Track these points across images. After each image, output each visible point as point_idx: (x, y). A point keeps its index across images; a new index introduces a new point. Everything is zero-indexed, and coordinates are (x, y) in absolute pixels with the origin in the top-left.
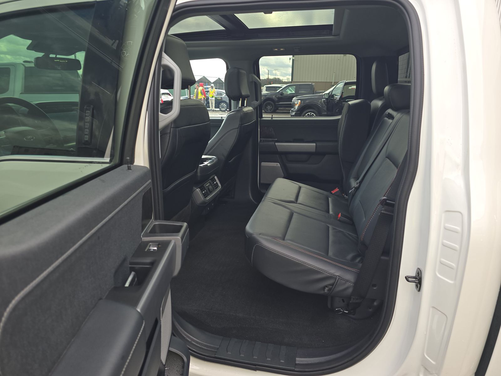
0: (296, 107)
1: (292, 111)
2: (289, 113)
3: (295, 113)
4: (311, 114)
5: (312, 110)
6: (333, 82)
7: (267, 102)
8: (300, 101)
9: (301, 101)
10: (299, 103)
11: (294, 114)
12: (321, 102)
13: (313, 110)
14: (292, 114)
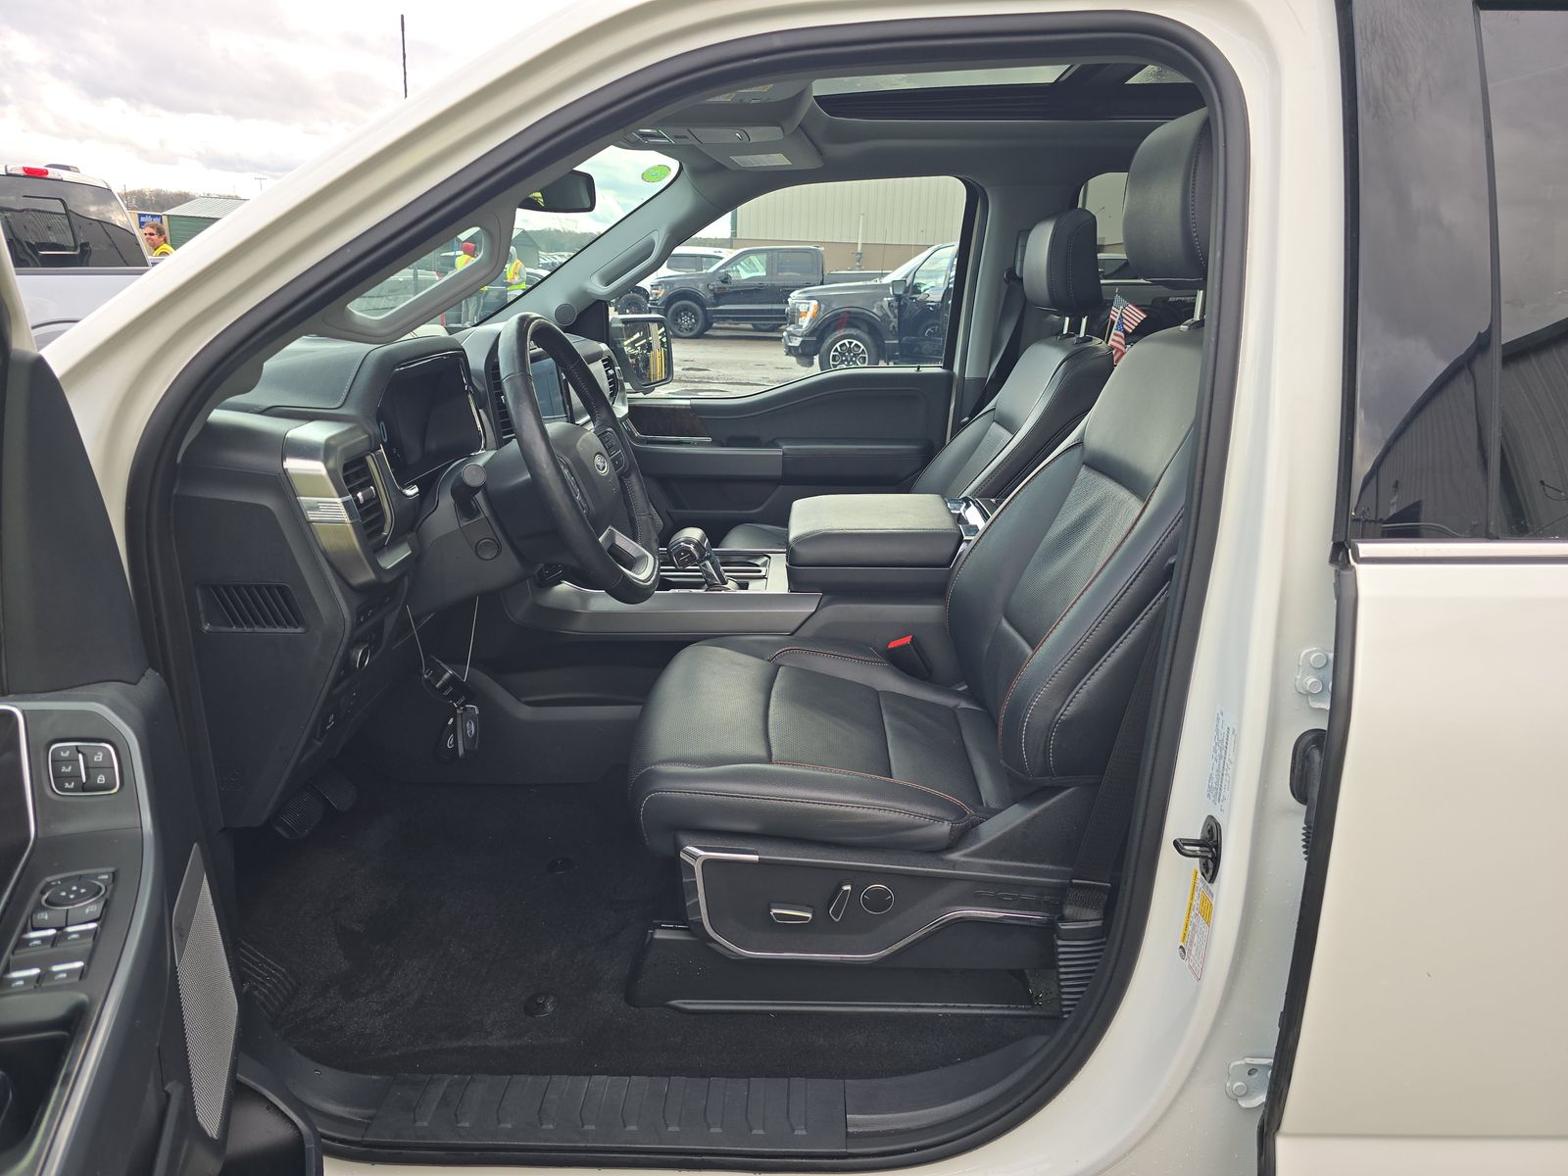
0: (805, 322)
1: (791, 334)
2: (780, 339)
3: (800, 339)
4: (850, 343)
5: (853, 332)
6: (860, 242)
7: (679, 303)
8: (815, 303)
9: (819, 305)
10: (812, 309)
11: (796, 342)
12: (882, 307)
13: (858, 332)
14: (790, 344)
